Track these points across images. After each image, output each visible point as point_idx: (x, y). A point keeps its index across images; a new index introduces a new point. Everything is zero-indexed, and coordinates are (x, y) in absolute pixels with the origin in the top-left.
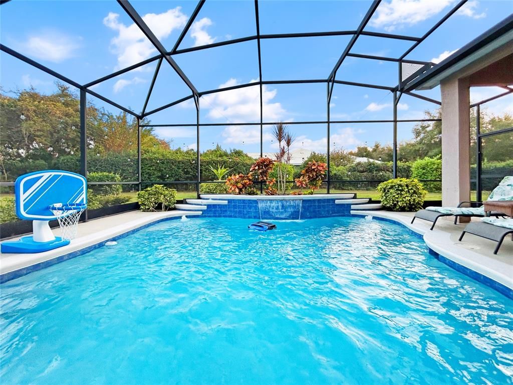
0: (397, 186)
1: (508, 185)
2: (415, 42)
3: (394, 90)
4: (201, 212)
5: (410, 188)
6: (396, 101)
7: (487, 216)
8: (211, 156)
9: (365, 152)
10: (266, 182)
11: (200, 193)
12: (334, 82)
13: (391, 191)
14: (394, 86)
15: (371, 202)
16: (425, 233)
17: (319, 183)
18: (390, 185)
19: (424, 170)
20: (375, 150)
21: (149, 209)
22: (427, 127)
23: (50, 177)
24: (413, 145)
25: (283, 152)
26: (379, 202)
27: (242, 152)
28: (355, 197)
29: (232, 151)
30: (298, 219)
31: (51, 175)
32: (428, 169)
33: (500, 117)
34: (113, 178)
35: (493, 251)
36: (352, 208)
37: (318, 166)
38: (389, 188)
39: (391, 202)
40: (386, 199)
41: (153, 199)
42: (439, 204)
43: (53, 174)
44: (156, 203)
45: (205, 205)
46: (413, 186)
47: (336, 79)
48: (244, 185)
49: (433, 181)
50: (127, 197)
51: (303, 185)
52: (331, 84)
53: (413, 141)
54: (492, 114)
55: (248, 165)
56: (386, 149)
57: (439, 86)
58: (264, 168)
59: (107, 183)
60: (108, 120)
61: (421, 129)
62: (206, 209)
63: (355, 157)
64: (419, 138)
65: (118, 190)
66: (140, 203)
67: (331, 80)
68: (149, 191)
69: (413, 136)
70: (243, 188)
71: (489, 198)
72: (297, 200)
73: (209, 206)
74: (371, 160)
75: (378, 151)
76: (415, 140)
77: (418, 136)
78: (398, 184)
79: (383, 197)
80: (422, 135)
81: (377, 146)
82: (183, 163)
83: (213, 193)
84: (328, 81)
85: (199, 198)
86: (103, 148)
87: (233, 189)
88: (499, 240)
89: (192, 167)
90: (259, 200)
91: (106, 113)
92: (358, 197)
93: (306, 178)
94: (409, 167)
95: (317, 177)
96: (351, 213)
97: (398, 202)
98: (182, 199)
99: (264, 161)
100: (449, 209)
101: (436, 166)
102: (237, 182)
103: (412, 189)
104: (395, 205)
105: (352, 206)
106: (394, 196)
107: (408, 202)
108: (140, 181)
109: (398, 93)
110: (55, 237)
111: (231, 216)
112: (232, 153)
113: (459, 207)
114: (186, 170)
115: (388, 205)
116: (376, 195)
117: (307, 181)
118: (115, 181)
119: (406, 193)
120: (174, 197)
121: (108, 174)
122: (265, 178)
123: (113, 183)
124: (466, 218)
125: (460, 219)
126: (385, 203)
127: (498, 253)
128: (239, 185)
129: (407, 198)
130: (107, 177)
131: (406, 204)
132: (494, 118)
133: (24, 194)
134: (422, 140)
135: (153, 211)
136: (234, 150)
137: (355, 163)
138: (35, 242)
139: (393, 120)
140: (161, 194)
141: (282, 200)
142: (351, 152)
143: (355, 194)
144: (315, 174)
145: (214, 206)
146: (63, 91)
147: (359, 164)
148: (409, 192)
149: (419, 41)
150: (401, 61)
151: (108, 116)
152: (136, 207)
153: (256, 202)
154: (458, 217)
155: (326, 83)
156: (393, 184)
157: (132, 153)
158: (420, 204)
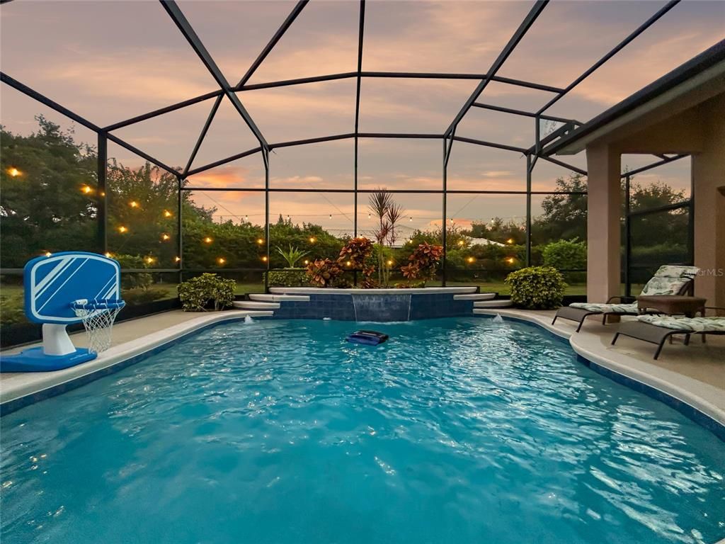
0: (531, 277)
1: (666, 277)
2: (557, 94)
3: (527, 153)
4: (272, 312)
5: (547, 279)
6: (530, 167)
7: (641, 314)
8: (276, 233)
9: (483, 231)
10: (362, 271)
11: (269, 286)
12: (454, 138)
13: (524, 283)
14: (527, 148)
15: (497, 297)
16: (570, 336)
17: (433, 272)
18: (522, 275)
19: (558, 256)
20: (495, 229)
21: (195, 307)
22: (561, 201)
23: (72, 262)
24: (543, 223)
25: (385, 230)
26: (508, 298)
27: (321, 228)
28: (478, 292)
29: (307, 227)
30: (406, 320)
31: (72, 259)
32: (564, 255)
33: (648, 191)
34: (140, 263)
35: (653, 356)
36: (475, 306)
37: (432, 250)
38: (522, 280)
39: (524, 297)
40: (517, 294)
41: (202, 294)
42: (583, 299)
43: (76, 257)
44: (205, 300)
45: (278, 302)
46: (551, 277)
47: (456, 135)
48: (332, 275)
49: (569, 271)
50: (162, 291)
51: (413, 275)
52: (448, 141)
53: (544, 218)
54: (638, 186)
55: (329, 247)
56: (509, 227)
57: (585, 151)
58: (359, 251)
59: (132, 270)
60: (121, 177)
61: (553, 202)
62: (279, 307)
63: (470, 238)
64: (551, 215)
65: (147, 281)
66: (182, 300)
67: (450, 135)
68: (196, 282)
69: (543, 211)
70: (330, 278)
71: (643, 292)
72: (405, 295)
73: (282, 303)
74: (493, 243)
75: (499, 230)
76: (546, 217)
77: (550, 212)
78: (533, 275)
79: (513, 290)
80: (555, 210)
81: (498, 224)
82: (236, 243)
83: (283, 286)
84: (445, 137)
85: (268, 292)
86: (114, 219)
87: (317, 280)
88: (659, 342)
89: (249, 249)
90: (355, 295)
91: (119, 166)
92: (481, 291)
93: (416, 266)
94: (540, 252)
95: (431, 264)
96: (474, 313)
97: (532, 297)
98: (243, 294)
99: (358, 242)
100: (598, 305)
101: (572, 252)
102: (322, 271)
103: (550, 281)
104: (529, 302)
105: (475, 303)
106: (528, 290)
107: (545, 298)
108: (181, 268)
109: (533, 157)
110: (76, 348)
111: (313, 318)
112: (307, 230)
113: (607, 303)
114: (240, 253)
115: (521, 302)
116: (505, 288)
117: (418, 270)
118: (144, 268)
119: (543, 286)
120: (231, 291)
121: (132, 257)
122: (361, 266)
123: (141, 270)
124: (616, 317)
125: (609, 318)
126: (517, 298)
127: (658, 358)
128: (327, 275)
129: (543, 292)
130: (132, 261)
131: (543, 299)
132: (641, 191)
133: (36, 285)
134: (554, 216)
135: (201, 311)
136: (309, 225)
137: (471, 245)
138: (46, 356)
139: (526, 190)
140: (214, 286)
141: (385, 295)
142: (465, 231)
143: (478, 288)
144: (427, 260)
145: (291, 303)
146: (49, 132)
147: (477, 247)
148: (546, 285)
149: (562, 93)
150: (538, 116)
151: (122, 171)
152: (175, 305)
153: (350, 297)
154: (607, 316)
155: (442, 140)
156: (527, 274)
157: (160, 226)
158: (559, 300)
